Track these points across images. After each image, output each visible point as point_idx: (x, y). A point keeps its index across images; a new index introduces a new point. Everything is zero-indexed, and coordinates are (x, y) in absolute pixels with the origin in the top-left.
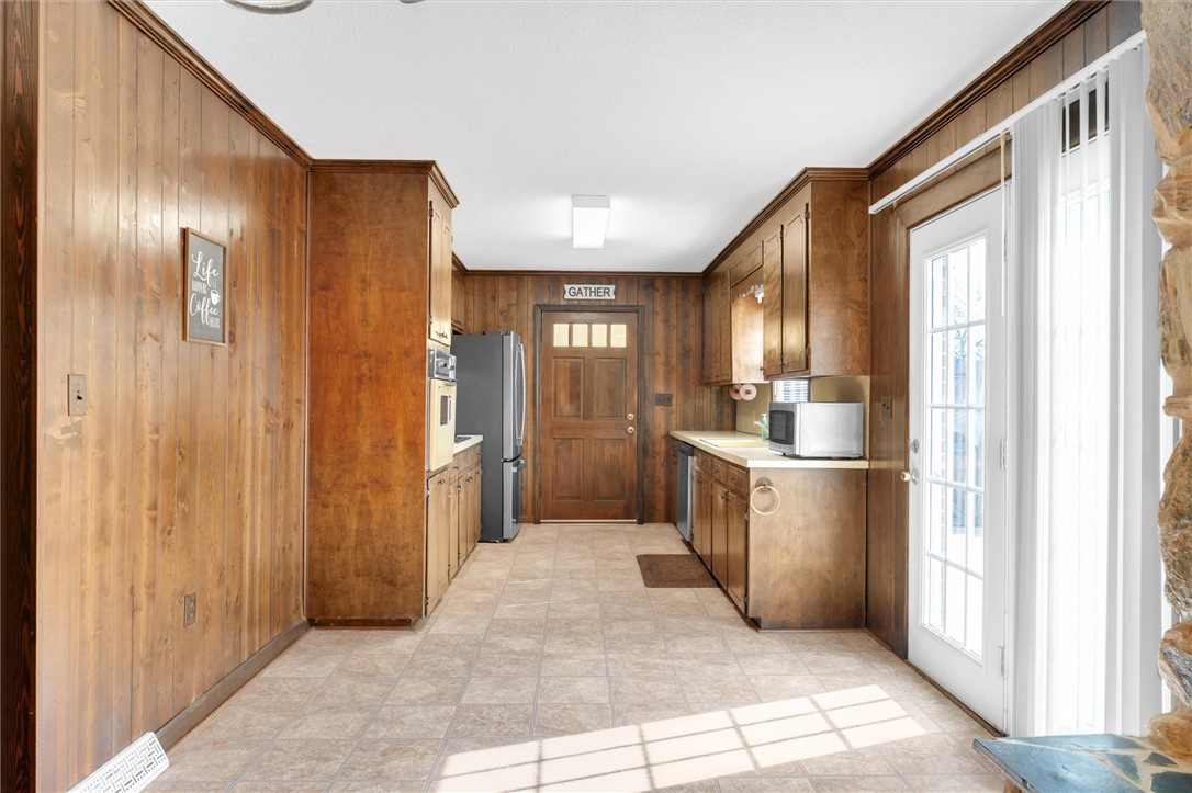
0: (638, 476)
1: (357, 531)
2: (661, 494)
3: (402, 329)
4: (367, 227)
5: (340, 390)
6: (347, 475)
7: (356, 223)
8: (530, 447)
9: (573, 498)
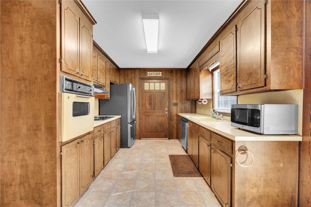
0: (169, 126)
1: (21, 175)
2: (175, 131)
3: (43, 65)
4: (23, 8)
5: (9, 98)
6: (14, 145)
7: (17, 6)
8: (138, 118)
9: (150, 132)
